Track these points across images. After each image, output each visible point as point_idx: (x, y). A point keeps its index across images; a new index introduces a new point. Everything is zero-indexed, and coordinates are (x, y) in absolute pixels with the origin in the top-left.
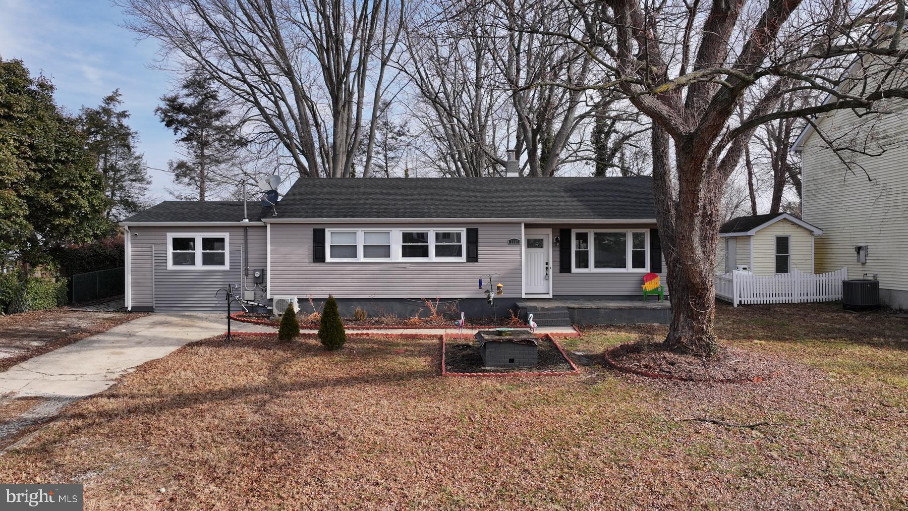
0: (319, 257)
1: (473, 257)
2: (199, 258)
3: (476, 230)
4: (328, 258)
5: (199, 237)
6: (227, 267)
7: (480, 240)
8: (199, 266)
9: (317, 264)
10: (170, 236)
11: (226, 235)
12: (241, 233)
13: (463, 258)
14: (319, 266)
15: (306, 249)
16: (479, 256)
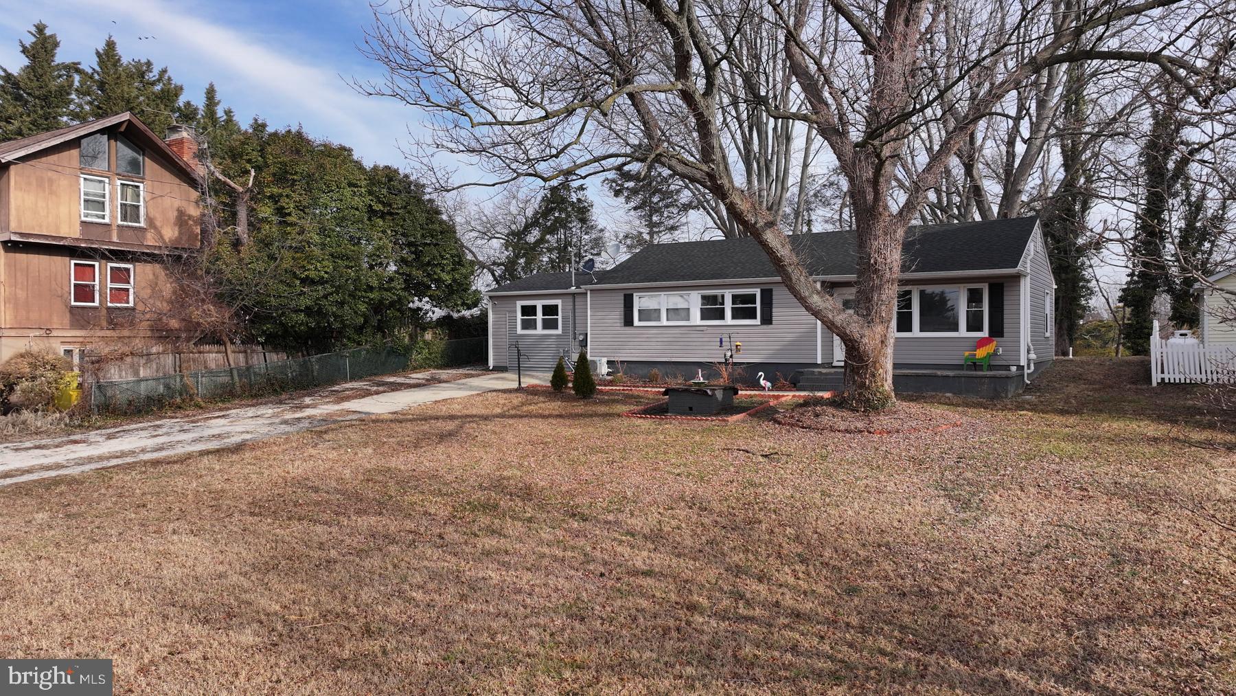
0: (628, 321)
1: (767, 320)
2: (539, 324)
3: (771, 290)
4: (636, 322)
5: (539, 304)
6: (559, 331)
7: (774, 301)
8: (540, 330)
9: (627, 328)
10: (520, 304)
11: (558, 302)
12: (570, 299)
13: (758, 321)
14: (628, 330)
15: (617, 315)
16: (774, 318)
